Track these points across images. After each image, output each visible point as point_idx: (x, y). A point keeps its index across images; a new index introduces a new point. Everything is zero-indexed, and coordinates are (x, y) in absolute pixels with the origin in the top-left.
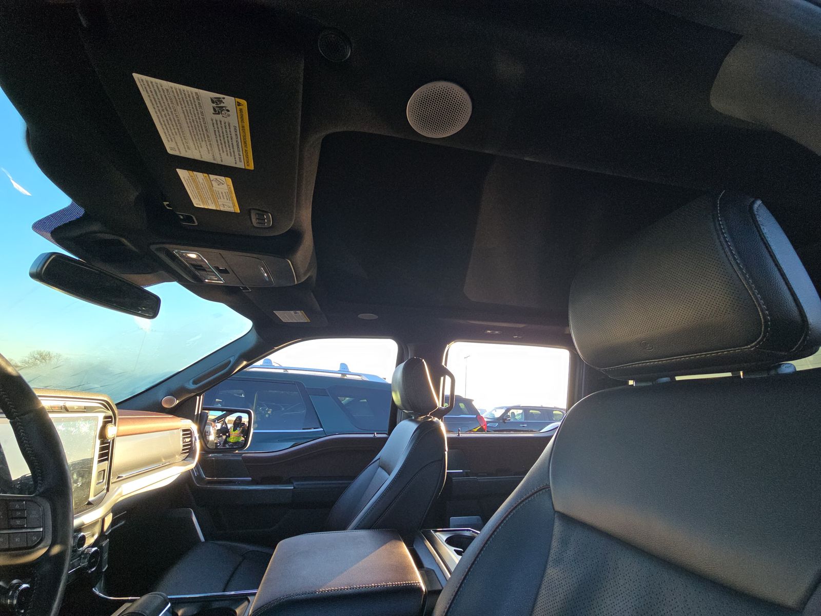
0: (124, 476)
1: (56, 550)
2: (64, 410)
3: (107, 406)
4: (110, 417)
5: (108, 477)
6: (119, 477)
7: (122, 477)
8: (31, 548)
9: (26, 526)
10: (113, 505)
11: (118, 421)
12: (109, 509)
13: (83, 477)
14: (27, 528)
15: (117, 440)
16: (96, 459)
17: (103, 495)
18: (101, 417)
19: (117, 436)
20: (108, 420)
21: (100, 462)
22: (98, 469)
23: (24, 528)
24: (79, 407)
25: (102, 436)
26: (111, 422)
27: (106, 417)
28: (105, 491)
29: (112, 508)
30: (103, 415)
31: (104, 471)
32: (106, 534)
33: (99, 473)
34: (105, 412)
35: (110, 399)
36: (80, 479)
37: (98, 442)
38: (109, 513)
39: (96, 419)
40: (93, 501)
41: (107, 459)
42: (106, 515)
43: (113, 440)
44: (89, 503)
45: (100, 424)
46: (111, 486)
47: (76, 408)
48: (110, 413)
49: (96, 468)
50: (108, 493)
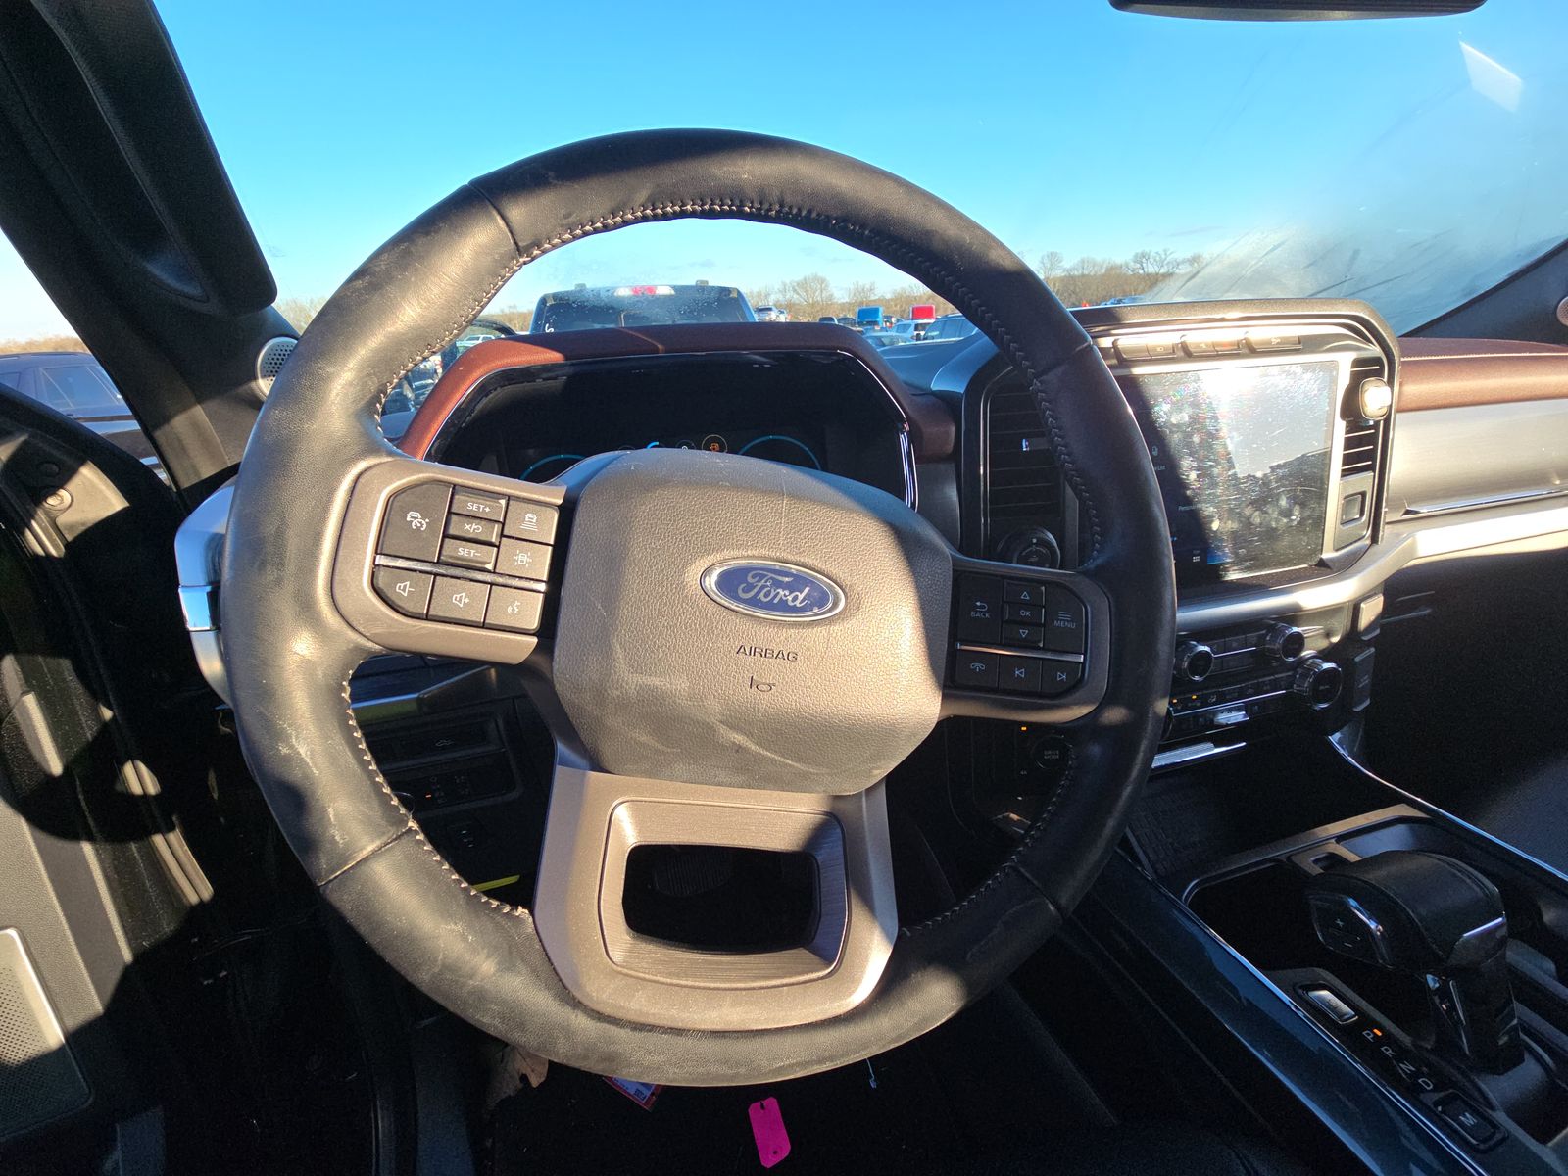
0: (1424, 510)
1: (1115, 715)
2: (1246, 351)
3: (1363, 330)
4: (1377, 361)
5: (1373, 510)
6: (1408, 512)
7: (1416, 512)
8: (1059, 695)
9: (1041, 645)
10: (1391, 574)
11: (1401, 372)
12: (1377, 583)
13: (1303, 505)
14: (1044, 649)
15: (1400, 421)
16: (1336, 465)
17: (1360, 548)
18: (1344, 362)
19: (1400, 410)
20: (1366, 371)
21: (1345, 473)
22: (1344, 488)
23: (1038, 649)
24: (1284, 341)
25: (1351, 408)
26: (1378, 374)
27: (1358, 363)
28: (1368, 542)
29: (1386, 581)
30: (1353, 355)
31: (1363, 494)
32: (1365, 638)
33: (1348, 499)
34: (1358, 349)
35: (1373, 312)
36: (1297, 510)
37: (1340, 426)
38: (1375, 594)
39: (1332, 366)
40: (1332, 560)
41: (1371, 468)
42: (1366, 597)
43: (1387, 421)
44: (1322, 564)
45: (1344, 381)
46: (1385, 532)
47: (1275, 341)
48: (1375, 350)
49: (1336, 487)
50: (1375, 548)
